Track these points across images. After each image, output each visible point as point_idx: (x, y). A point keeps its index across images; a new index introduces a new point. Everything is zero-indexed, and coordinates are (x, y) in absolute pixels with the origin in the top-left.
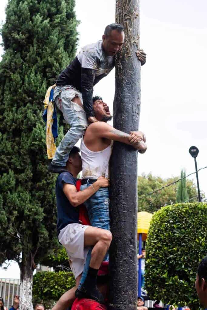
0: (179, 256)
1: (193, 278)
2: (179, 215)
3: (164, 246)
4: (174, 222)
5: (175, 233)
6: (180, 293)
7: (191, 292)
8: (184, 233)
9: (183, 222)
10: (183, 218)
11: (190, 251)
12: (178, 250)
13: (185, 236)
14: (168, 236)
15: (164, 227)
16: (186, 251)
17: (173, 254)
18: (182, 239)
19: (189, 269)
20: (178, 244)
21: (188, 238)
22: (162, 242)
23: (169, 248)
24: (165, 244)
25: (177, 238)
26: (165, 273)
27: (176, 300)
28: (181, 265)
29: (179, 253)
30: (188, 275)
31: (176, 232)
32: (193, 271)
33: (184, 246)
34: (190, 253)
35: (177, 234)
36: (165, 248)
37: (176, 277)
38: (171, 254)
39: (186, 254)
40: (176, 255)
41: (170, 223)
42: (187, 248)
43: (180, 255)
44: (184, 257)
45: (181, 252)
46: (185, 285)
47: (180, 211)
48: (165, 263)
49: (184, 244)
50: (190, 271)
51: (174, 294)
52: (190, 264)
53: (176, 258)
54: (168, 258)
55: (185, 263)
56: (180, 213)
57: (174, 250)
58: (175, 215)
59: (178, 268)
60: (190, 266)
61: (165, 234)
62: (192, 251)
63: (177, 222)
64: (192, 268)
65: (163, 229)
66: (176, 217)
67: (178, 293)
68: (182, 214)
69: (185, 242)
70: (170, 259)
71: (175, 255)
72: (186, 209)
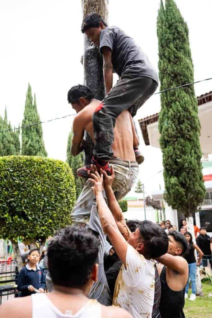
0: (19, 200)
1: (30, 216)
2: (18, 166)
3: (4, 191)
4: (13, 171)
5: (14, 180)
6: (19, 230)
7: (29, 228)
8: (23, 181)
9: (22, 171)
10: (21, 168)
11: (29, 195)
12: (18, 195)
13: (24, 183)
14: (8, 183)
15: (3, 175)
16: (25, 195)
17: (14, 198)
18: (22, 186)
19: (28, 210)
20: (18, 189)
21: (27, 185)
22: (2, 187)
23: (10, 193)
24: (4, 189)
25: (17, 185)
26: (6, 214)
27: (15, 236)
28: (21, 207)
29: (20, 197)
30: (27, 215)
31: (16, 179)
32: (31, 211)
33: (23, 191)
34: (29, 197)
35: (17, 181)
36: (6, 193)
37: (16, 217)
38: (12, 198)
39: (26, 198)
40: (17, 199)
41: (10, 172)
42: (26, 192)
43: (20, 198)
44: (24, 200)
45: (21, 196)
46: (25, 223)
47: (18, 162)
48: (6, 205)
49: (23, 189)
50: (29, 211)
51: (14, 231)
52: (29, 206)
53: (16, 201)
54: (8, 201)
55: (25, 205)
56: (19, 164)
57: (15, 194)
58: (14, 165)
59: (18, 210)
60: (29, 207)
61: (5, 180)
62: (30, 196)
63: (16, 171)
64: (31, 209)
65: (3, 176)
66: (15, 167)
67: (17, 230)
68: (20, 165)
69: (24, 188)
70: (11, 202)
71: (15, 198)
72: (23, 160)
